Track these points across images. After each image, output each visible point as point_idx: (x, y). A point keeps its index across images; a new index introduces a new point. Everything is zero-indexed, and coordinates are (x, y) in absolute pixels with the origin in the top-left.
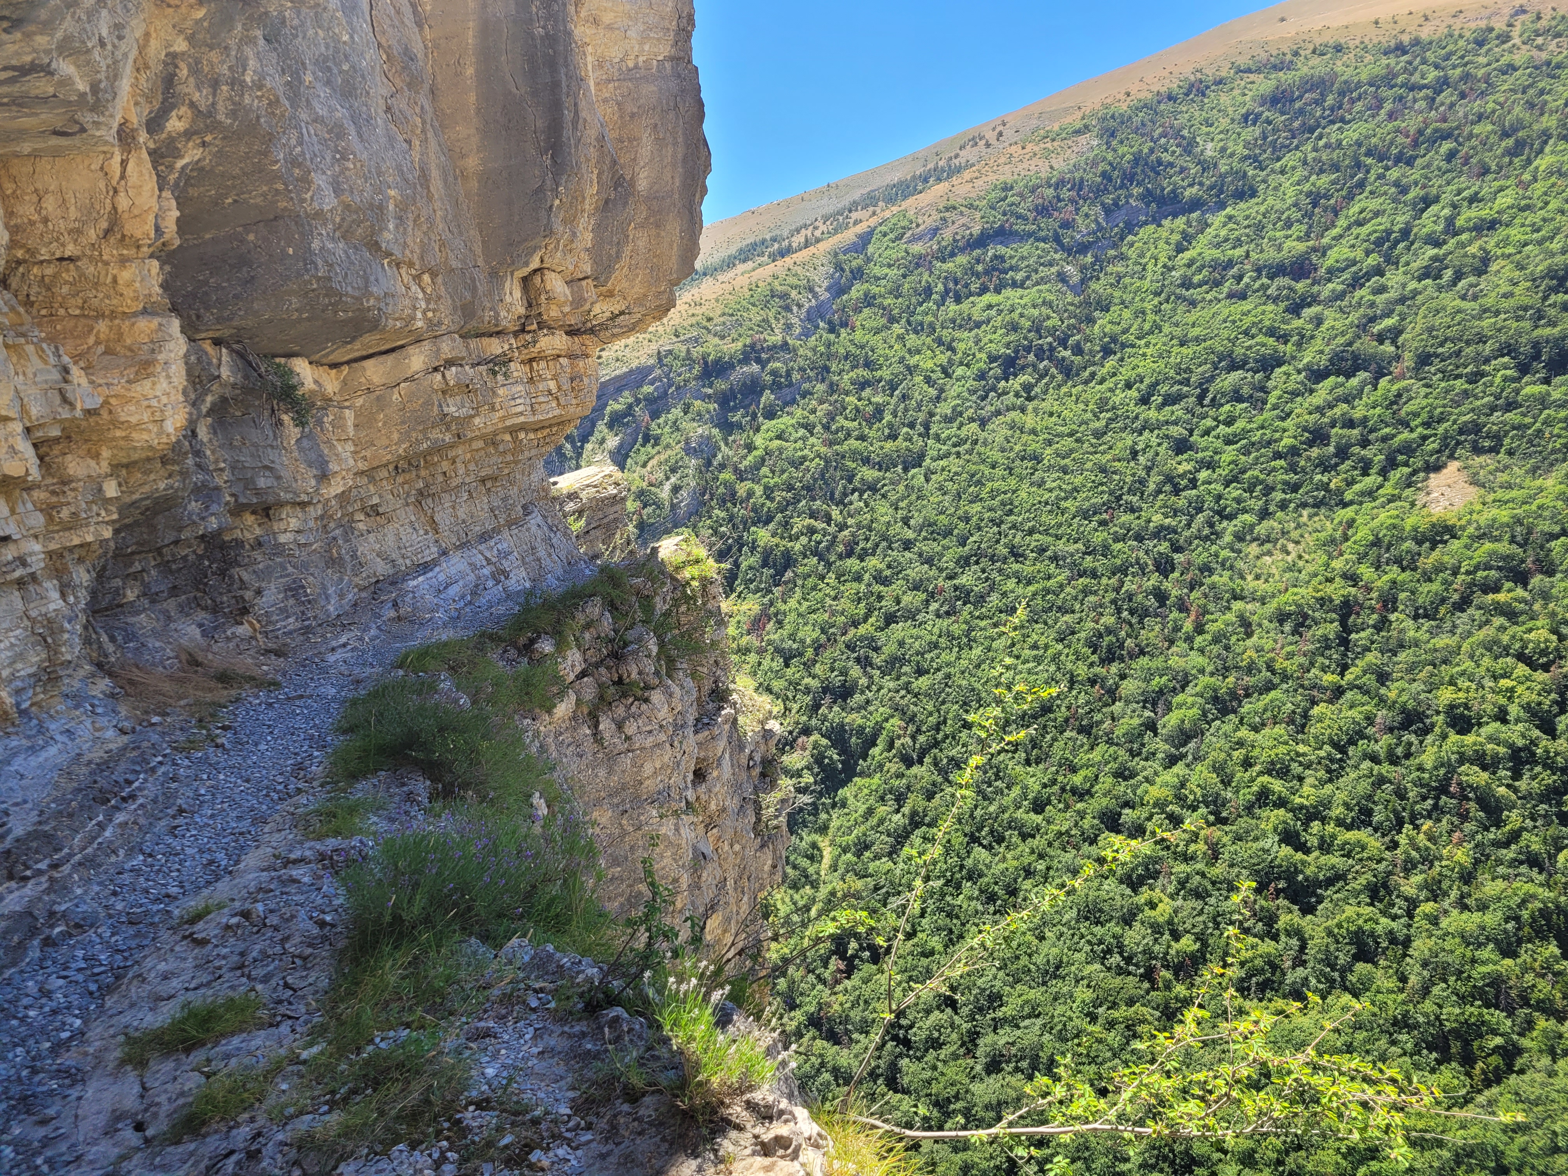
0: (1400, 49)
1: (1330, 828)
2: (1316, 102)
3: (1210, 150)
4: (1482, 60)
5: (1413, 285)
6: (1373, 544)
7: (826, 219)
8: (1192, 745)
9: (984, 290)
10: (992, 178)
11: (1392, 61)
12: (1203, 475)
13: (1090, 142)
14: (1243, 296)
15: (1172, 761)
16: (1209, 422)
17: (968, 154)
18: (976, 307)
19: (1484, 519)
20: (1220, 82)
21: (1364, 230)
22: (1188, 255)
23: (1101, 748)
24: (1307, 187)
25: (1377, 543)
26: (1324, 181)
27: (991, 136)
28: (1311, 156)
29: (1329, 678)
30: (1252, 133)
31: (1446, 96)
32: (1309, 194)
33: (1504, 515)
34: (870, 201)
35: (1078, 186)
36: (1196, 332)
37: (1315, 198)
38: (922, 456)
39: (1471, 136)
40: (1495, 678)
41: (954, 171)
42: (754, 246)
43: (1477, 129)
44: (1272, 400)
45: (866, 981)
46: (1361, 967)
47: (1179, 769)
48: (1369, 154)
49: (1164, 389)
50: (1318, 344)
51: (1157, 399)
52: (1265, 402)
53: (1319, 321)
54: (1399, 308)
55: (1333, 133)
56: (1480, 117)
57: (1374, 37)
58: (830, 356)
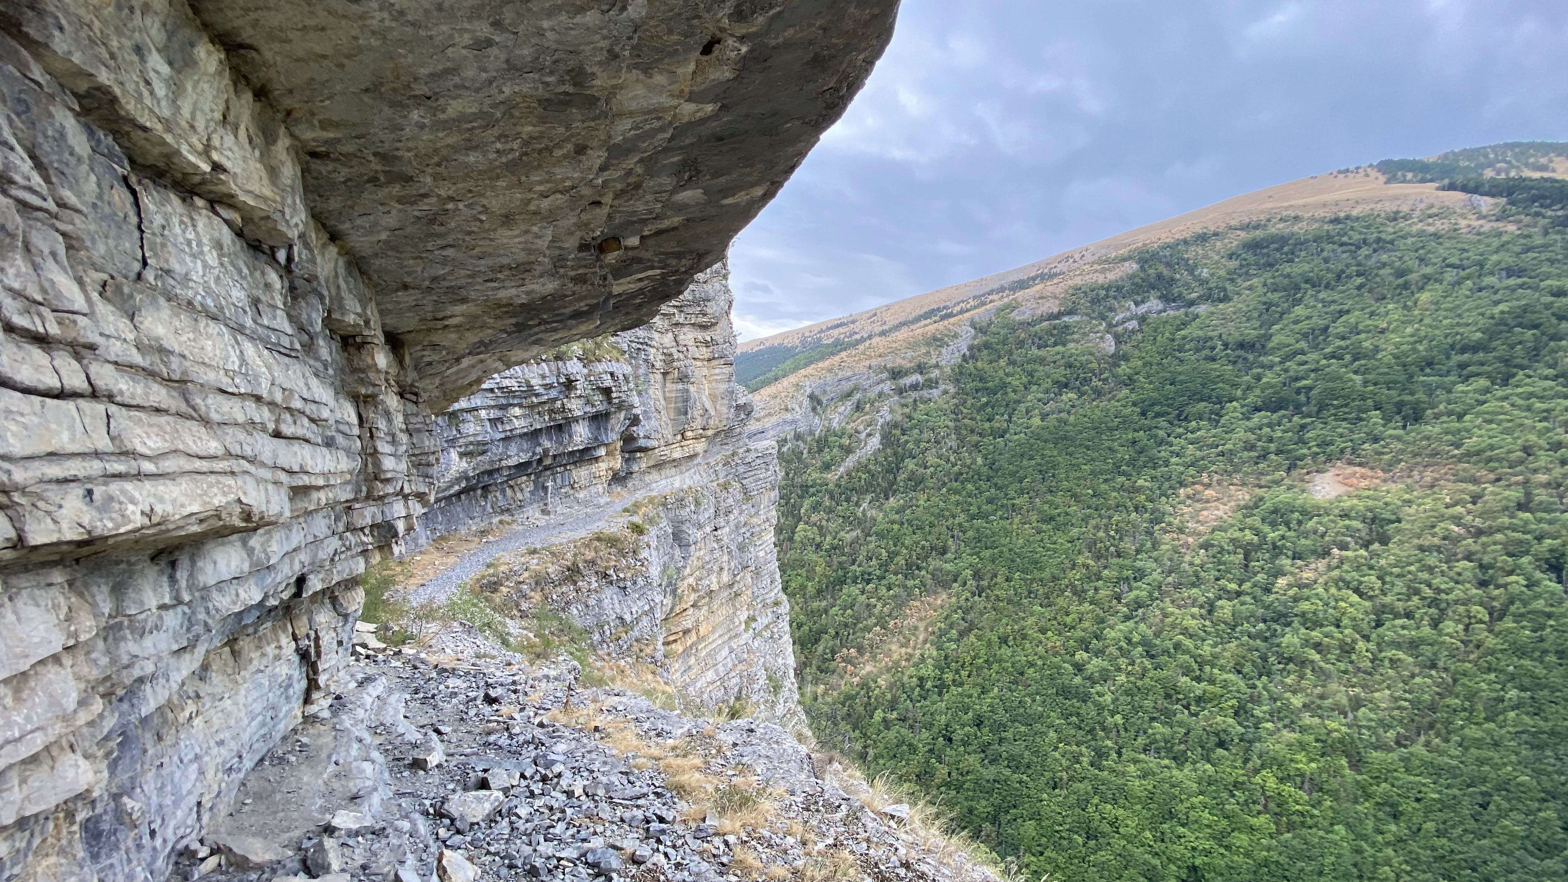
0: (1336, 221)
1: (1216, 671)
2: (1277, 250)
3: (1205, 273)
4: (1391, 230)
5: (1324, 362)
6: (1273, 512)
7: (975, 298)
8: (1140, 611)
9: (1055, 344)
10: (1071, 283)
11: (1331, 227)
12: (1174, 460)
13: (1132, 267)
14: (1213, 359)
15: (1127, 618)
16: (1181, 430)
17: (1063, 267)
18: (1049, 353)
19: (1347, 504)
20: (1216, 234)
21: (1297, 327)
22: (1183, 332)
23: (1086, 605)
24: (1264, 299)
25: (1275, 511)
26: (1274, 297)
27: (1077, 256)
28: (1269, 281)
29: (1233, 586)
30: (1234, 264)
31: (1364, 251)
32: (1265, 303)
33: (1361, 505)
34: (1002, 289)
35: (1119, 289)
36: (1181, 377)
37: (1269, 305)
38: (1005, 431)
39: (1377, 275)
40: (1337, 601)
41: (1052, 276)
42: (933, 311)
43: (1381, 272)
44: (1223, 421)
45: (933, 703)
46: (1220, 751)
47: (1131, 624)
48: (1306, 282)
49: (1157, 408)
50: (1258, 392)
51: (1150, 414)
52: (1218, 422)
53: (1258, 378)
54: (1313, 375)
55: (1287, 269)
56: (1384, 265)
57: (1321, 213)
58: (961, 373)
